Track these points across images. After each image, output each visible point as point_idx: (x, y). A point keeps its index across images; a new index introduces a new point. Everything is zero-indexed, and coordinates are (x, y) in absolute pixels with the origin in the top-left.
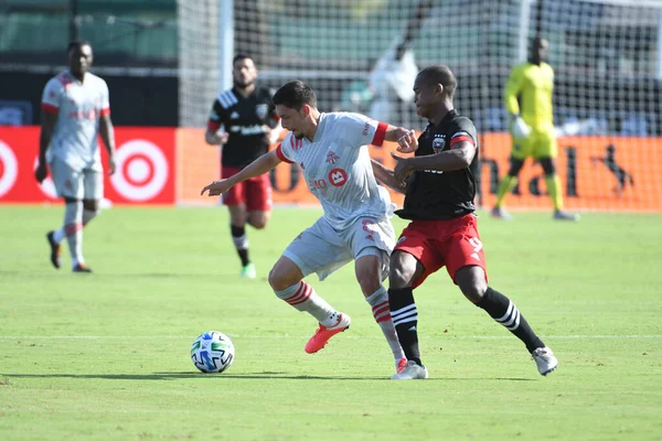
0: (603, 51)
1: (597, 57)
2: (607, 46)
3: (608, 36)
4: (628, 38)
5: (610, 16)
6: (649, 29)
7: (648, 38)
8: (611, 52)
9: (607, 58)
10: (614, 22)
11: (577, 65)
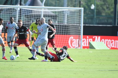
0: (32, 19)
1: (31, 20)
2: (32, 18)
3: (33, 16)
4: (36, 16)
5: (33, 13)
6: (40, 15)
7: (40, 17)
8: (33, 19)
9: (32, 20)
10: (34, 14)
11: (27, 21)
